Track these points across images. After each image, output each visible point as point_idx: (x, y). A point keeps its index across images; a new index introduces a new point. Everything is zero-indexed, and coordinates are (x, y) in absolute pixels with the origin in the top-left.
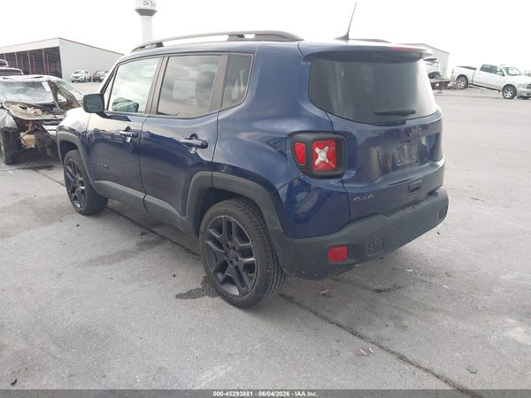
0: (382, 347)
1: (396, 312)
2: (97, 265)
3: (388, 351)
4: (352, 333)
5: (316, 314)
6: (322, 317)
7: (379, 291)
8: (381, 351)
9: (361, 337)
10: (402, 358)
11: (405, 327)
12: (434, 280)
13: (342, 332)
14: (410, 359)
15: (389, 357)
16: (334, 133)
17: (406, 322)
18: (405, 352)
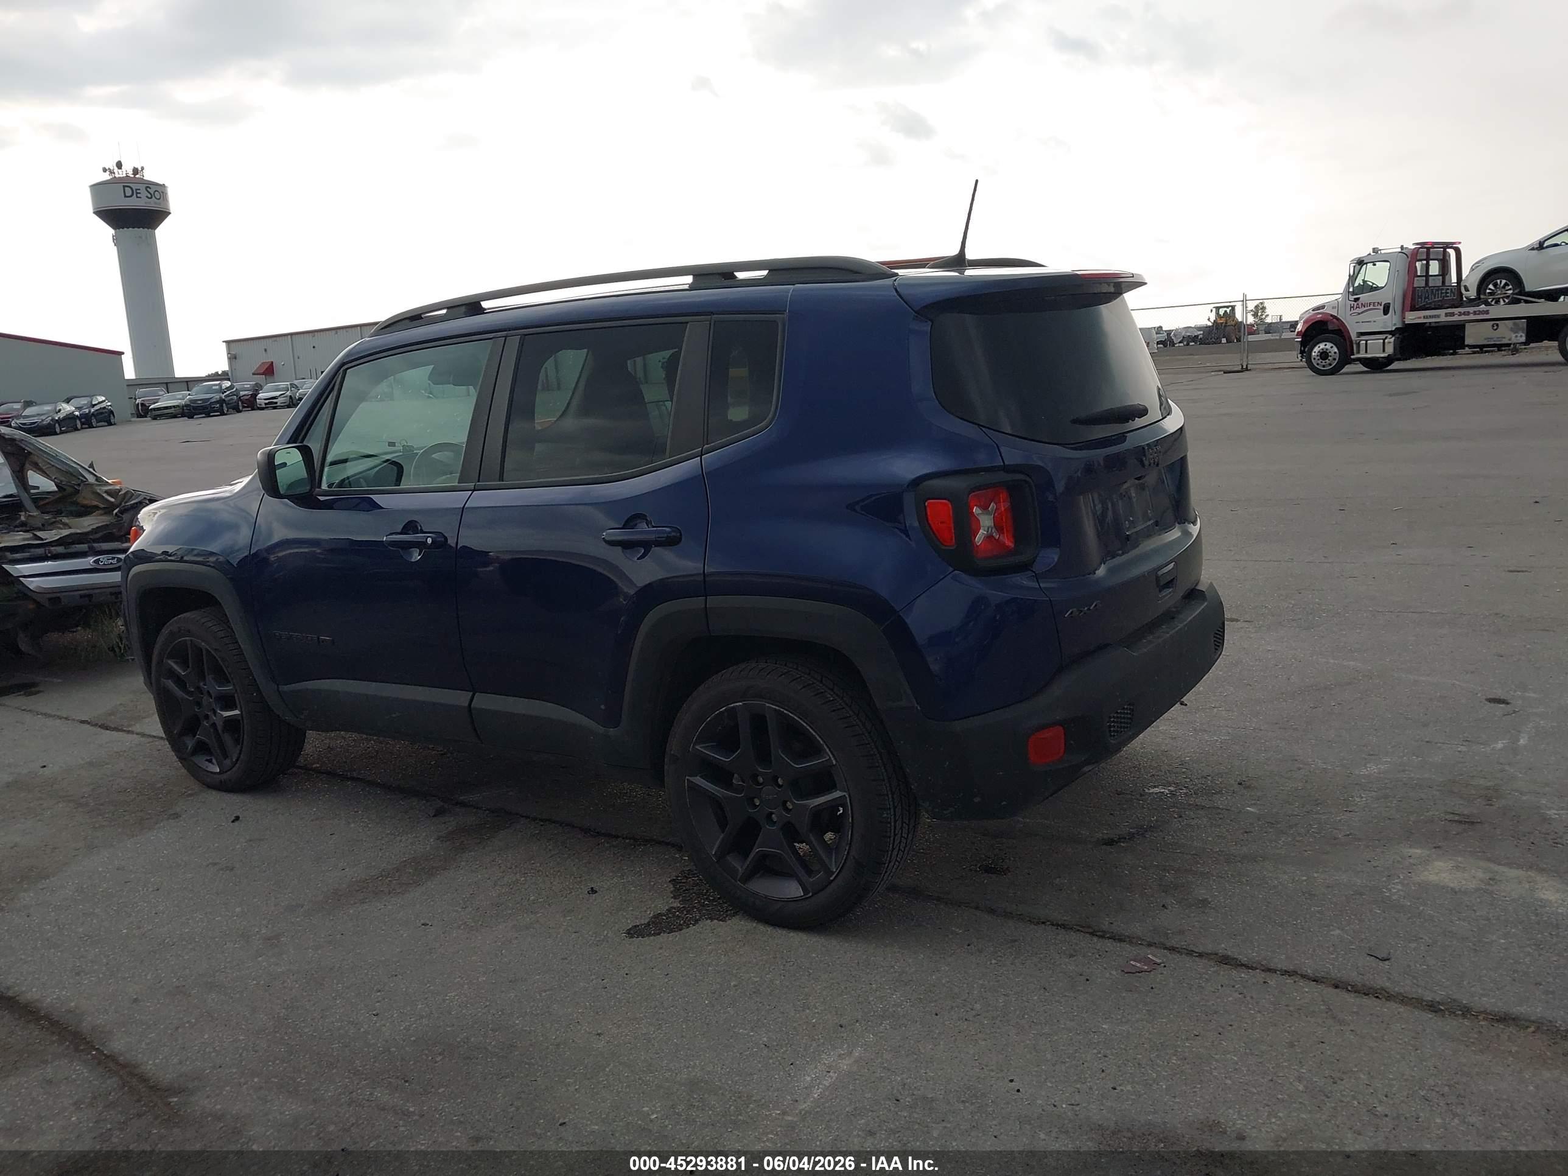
0: (1172, 949)
1: (1169, 876)
2: (363, 902)
3: (1190, 953)
4: (1093, 934)
5: (992, 911)
6: (1008, 915)
7: (1110, 842)
8: (1176, 956)
9: (1118, 938)
10: (1226, 960)
11: (1204, 903)
12: (1220, 801)
13: (1073, 937)
14: (1244, 960)
15: (1201, 964)
16: (1006, 469)
17: (1201, 893)
18: (1225, 947)
